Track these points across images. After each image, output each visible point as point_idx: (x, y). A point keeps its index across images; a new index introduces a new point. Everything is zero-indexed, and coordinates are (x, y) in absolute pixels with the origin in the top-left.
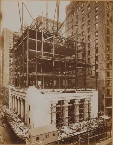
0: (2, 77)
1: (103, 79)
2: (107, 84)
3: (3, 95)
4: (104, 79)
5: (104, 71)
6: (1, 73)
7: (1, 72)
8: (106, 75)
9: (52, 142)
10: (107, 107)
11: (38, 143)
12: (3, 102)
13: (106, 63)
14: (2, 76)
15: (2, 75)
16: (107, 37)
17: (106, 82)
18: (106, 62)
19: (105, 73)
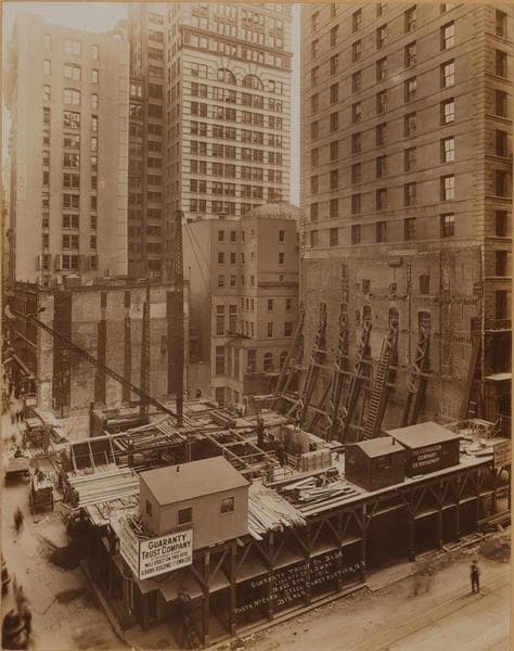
0: (7, 235)
1: (474, 243)
2: (493, 269)
3: (10, 316)
4: (480, 242)
5: (483, 207)
6: (3, 217)
7: (4, 213)
8: (488, 228)
9: (240, 538)
10: (496, 373)
11: (175, 539)
12: (11, 349)
13: (490, 173)
14: (10, 231)
15: (7, 227)
16: (494, 52)
17: (488, 258)
18: (492, 167)
19: (486, 215)
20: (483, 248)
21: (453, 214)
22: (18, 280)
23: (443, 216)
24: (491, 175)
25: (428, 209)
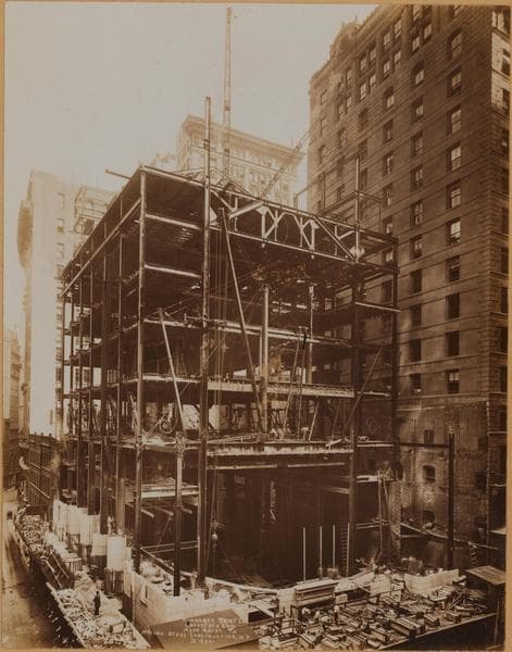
1: (480, 399)
2: (499, 424)
4: (485, 398)
5: (487, 364)
8: (492, 384)
10: (501, 526)
12: (26, 500)
13: (494, 326)
16: (500, 210)
17: (493, 414)
18: (498, 324)
19: (490, 371)
20: (488, 404)
21: (457, 370)
22: (32, 432)
23: (448, 372)
24: (496, 332)
25: (433, 365)
